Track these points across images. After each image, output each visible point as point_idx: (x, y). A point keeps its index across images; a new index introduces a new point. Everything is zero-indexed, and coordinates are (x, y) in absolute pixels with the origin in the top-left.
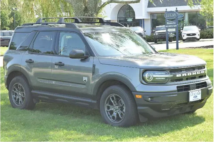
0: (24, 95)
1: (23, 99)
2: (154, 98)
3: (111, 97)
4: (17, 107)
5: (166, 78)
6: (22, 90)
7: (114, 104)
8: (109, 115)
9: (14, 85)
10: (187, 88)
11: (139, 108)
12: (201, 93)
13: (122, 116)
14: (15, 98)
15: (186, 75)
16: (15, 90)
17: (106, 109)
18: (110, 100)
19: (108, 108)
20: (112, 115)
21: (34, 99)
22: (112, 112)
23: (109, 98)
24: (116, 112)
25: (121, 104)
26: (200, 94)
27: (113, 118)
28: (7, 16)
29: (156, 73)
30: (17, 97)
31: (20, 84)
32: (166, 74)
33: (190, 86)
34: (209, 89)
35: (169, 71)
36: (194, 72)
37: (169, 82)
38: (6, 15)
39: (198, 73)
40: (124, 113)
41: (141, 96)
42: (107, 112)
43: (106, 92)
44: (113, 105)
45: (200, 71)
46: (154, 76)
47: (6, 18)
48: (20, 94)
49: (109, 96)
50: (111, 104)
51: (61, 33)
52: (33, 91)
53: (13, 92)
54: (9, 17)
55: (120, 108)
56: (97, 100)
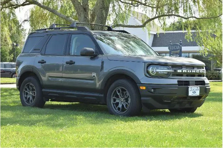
0: (35, 94)
1: (33, 97)
2: (157, 90)
3: (117, 90)
4: (27, 105)
5: (168, 72)
6: (33, 90)
7: (120, 96)
8: (115, 107)
9: (26, 85)
10: (187, 83)
11: (142, 98)
12: (199, 89)
13: (126, 107)
14: (26, 98)
15: (186, 71)
16: (26, 90)
17: (112, 101)
18: (117, 93)
19: (115, 100)
20: (118, 107)
21: (44, 97)
22: (117, 104)
23: (116, 91)
24: (121, 104)
25: (127, 96)
26: (199, 91)
27: (119, 109)
28: (7, 53)
29: (159, 68)
30: (28, 97)
31: (31, 84)
32: (168, 69)
33: (190, 82)
34: (207, 88)
35: (170, 67)
36: (194, 70)
37: (171, 76)
38: (6, 51)
39: (197, 72)
40: (129, 104)
41: (145, 87)
42: (113, 104)
43: (113, 85)
44: (119, 98)
45: (200, 70)
46: (158, 70)
47: (6, 55)
48: (31, 93)
49: (115, 89)
50: (117, 96)
51: (73, 36)
52: (43, 90)
53: (24, 92)
54: (9, 53)
55: (125, 100)
56: (104, 94)
